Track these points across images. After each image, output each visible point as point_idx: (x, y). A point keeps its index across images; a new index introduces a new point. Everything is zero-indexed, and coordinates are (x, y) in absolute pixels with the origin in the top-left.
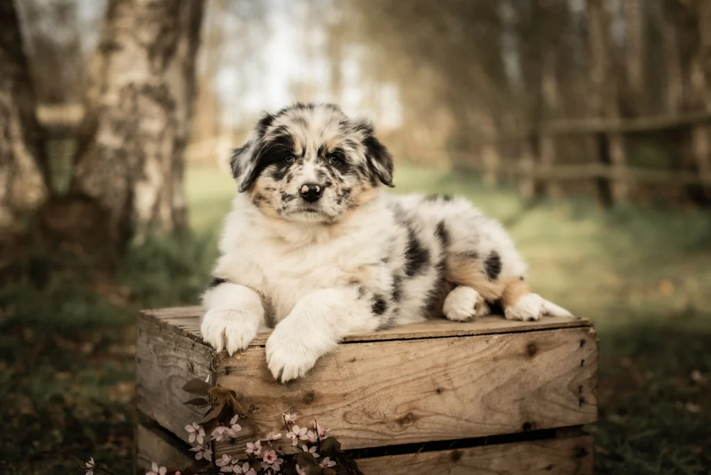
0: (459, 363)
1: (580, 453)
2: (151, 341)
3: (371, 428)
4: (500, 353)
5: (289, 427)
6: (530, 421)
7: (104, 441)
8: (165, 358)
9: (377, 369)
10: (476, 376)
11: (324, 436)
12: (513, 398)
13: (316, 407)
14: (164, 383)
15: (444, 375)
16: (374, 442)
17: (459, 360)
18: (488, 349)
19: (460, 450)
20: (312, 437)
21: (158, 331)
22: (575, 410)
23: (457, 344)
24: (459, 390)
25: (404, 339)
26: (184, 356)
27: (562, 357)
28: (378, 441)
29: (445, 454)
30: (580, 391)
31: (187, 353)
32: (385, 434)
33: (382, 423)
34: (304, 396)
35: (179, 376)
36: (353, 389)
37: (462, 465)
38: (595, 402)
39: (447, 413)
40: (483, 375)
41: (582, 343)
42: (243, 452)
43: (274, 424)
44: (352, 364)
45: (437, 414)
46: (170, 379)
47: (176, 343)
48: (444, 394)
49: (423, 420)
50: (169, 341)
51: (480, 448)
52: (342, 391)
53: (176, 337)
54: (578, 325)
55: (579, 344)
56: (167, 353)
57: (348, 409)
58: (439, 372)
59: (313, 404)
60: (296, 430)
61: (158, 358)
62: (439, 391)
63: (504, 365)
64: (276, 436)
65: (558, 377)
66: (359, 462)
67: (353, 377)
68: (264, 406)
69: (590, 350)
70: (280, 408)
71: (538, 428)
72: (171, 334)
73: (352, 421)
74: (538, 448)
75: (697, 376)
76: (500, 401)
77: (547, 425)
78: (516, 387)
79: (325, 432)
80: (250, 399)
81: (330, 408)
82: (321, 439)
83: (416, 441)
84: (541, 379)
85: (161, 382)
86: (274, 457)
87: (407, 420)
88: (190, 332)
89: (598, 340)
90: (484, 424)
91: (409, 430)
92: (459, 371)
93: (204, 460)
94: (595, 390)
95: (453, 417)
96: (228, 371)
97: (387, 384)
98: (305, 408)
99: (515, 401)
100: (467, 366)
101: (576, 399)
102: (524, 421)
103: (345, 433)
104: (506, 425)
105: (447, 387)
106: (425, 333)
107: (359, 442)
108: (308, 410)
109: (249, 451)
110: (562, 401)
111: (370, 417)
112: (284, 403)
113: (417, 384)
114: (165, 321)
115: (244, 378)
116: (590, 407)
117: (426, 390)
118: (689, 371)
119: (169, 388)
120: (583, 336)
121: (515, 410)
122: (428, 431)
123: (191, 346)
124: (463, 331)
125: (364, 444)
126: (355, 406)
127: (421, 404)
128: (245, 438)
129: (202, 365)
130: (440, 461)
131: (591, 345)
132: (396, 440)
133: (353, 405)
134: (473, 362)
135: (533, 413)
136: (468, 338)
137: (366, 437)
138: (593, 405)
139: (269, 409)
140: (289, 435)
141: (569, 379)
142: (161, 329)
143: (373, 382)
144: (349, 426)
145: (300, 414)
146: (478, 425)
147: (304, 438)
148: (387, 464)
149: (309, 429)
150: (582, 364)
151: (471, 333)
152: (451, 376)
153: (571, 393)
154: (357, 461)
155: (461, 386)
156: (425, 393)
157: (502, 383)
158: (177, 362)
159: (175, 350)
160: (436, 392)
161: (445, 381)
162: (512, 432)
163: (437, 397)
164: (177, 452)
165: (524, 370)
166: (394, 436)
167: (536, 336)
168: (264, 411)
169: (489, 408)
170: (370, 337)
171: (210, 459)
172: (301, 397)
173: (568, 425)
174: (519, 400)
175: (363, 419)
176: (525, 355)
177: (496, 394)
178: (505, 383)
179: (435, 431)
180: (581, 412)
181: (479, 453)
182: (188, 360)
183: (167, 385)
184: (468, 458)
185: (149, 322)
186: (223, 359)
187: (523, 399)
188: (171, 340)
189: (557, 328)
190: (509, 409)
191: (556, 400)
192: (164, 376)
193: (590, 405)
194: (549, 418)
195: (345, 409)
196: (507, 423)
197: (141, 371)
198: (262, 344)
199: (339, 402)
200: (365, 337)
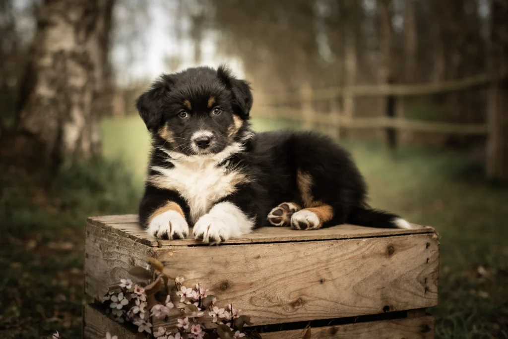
0: (337, 260)
1: (425, 329)
2: (97, 241)
3: (271, 309)
4: (367, 253)
5: (210, 307)
6: (389, 305)
7: (52, 316)
8: (109, 254)
9: (275, 264)
10: (349, 270)
11: (236, 315)
12: (378, 286)
13: (229, 293)
14: (109, 273)
15: (326, 269)
16: (273, 320)
17: (337, 257)
18: (358, 249)
19: (337, 326)
20: (228, 315)
21: (104, 234)
22: (421, 296)
23: (335, 245)
24: (337, 280)
25: (296, 241)
26: (126, 252)
27: (413, 256)
28: (275, 320)
29: (325, 330)
30: (426, 282)
31: (129, 251)
32: (281, 314)
33: (279, 306)
34: (220, 284)
35: (122, 268)
36: (257, 279)
37: (338, 338)
38: (436, 291)
39: (328, 298)
40: (354, 270)
41: (428, 245)
42: (175, 326)
44: (257, 260)
45: (320, 299)
46: (114, 269)
47: (119, 243)
48: (325, 283)
49: (309, 303)
50: (113, 241)
51: (351, 325)
52: (249, 281)
53: (119, 238)
54: (425, 231)
55: (425, 246)
56: (111, 250)
57: (254, 295)
58: (322, 267)
59: (228, 291)
60: (216, 310)
61: (103, 255)
62: (321, 281)
63: (370, 261)
64: (200, 314)
65: (410, 271)
66: (263, 335)
67: (258, 270)
69: (433, 251)
71: (395, 310)
72: (115, 235)
73: (256, 304)
74: (394, 325)
75: (481, 270)
76: (366, 289)
77: (401, 307)
78: (378, 279)
79: (237, 312)
81: (239, 294)
82: (234, 317)
83: (304, 319)
84: (397, 272)
85: (106, 272)
86: (199, 331)
87: (298, 304)
88: (131, 234)
89: (439, 243)
90: (355, 306)
91: (299, 311)
92: (337, 266)
93: (145, 332)
94: (437, 282)
95: (332, 301)
97: (283, 276)
98: (221, 294)
99: (378, 289)
100: (341, 263)
101: (423, 288)
102: (384, 305)
103: (251, 313)
104: (371, 308)
105: (328, 278)
106: (311, 236)
107: (261, 320)
108: (223, 295)
109: (180, 325)
110: (413, 290)
111: (270, 301)
113: (305, 276)
114: (110, 225)
115: (176, 270)
116: (433, 294)
117: (312, 280)
118: (475, 267)
119: (113, 278)
120: (428, 240)
121: (378, 295)
122: (314, 312)
123: (132, 245)
124: (340, 235)
125: (264, 322)
126: (259, 292)
127: (308, 291)
128: (176, 316)
129: (142, 260)
130: (321, 334)
131: (434, 247)
132: (289, 319)
134: (347, 259)
135: (391, 299)
136: (344, 240)
137: (266, 316)
138: (435, 293)
140: (210, 314)
141: (418, 273)
142: (106, 231)
143: (272, 274)
144: (254, 308)
145: (218, 298)
146: (350, 308)
147: (222, 316)
148: (282, 337)
149: (225, 310)
150: (427, 262)
151: (346, 237)
152: (331, 269)
153: (419, 284)
154: (261, 334)
155: (338, 278)
156: (312, 282)
157: (368, 276)
158: (120, 257)
159: (118, 248)
160: (319, 283)
161: (326, 273)
162: (376, 313)
163: (320, 286)
165: (385, 266)
166: (288, 315)
167: (394, 240)
169: (358, 294)
170: (271, 239)
171: (149, 331)
172: (218, 285)
173: (416, 308)
174: (381, 289)
175: (265, 303)
176: (385, 254)
177: (364, 284)
178: (371, 276)
179: (318, 312)
180: (426, 298)
181: (350, 329)
182: (130, 256)
183: (112, 275)
184: (343, 333)
185: (95, 226)
186: (159, 255)
187: (384, 288)
188: (115, 240)
189: (409, 234)
190: (373, 295)
191: (408, 289)
192: (108, 267)
193: (432, 292)
194: (402, 302)
195: (251, 295)
196: (372, 306)
197: (89, 264)
198: (189, 244)
199: (247, 289)
200: (267, 239)
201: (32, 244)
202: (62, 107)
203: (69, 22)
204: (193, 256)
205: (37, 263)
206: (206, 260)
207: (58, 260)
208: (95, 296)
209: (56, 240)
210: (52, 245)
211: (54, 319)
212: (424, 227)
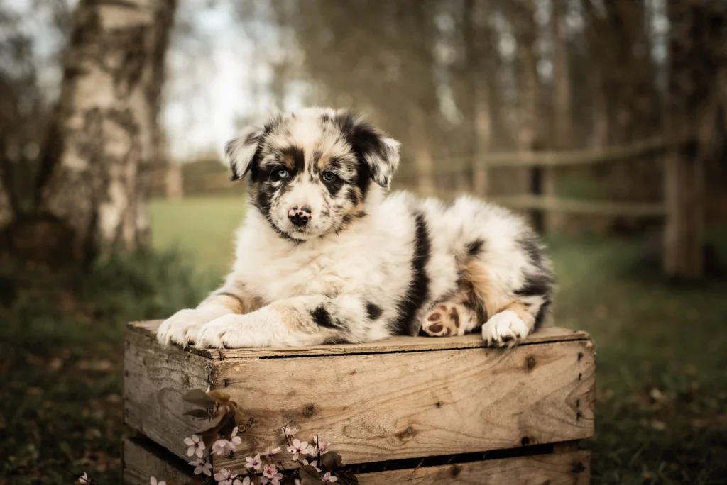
0: (459, 376)
1: (577, 468)
2: (140, 353)
3: (371, 442)
4: (499, 366)
5: (289, 440)
6: (529, 436)
7: (81, 456)
8: (156, 370)
9: (377, 382)
10: (475, 389)
11: (324, 450)
12: (514, 411)
13: (315, 420)
14: (155, 396)
15: (443, 388)
16: (374, 457)
17: (459, 372)
18: (487, 362)
19: (459, 465)
20: (312, 451)
21: (148, 343)
22: (572, 425)
23: (457, 356)
24: (458, 403)
25: (404, 352)
26: (178, 368)
27: (560, 371)
28: (377, 456)
29: (444, 469)
30: (578, 405)
31: (181, 365)
32: (385, 449)
33: (382, 437)
34: (303, 409)
35: (172, 389)
36: (353, 402)
37: (461, 480)
38: (592, 417)
39: (447, 428)
40: (482, 389)
41: (580, 356)
42: (242, 467)
43: (273, 438)
44: (352, 376)
45: (436, 428)
46: (163, 390)
47: (169, 355)
48: (444, 407)
49: (423, 434)
50: (161, 353)
51: (479, 463)
52: (341, 405)
53: (169, 349)
54: (576, 338)
55: (577, 358)
56: (159, 365)
57: (347, 423)
58: (439, 386)
59: (313, 418)
60: (297, 444)
61: (148, 372)
62: (438, 405)
63: (503, 378)
64: (276, 450)
65: (556, 391)
66: (359, 476)
67: (353, 389)
68: (263, 419)
69: (587, 363)
70: (280, 422)
71: (536, 443)
73: (352, 436)
74: (536, 463)
75: (656, 394)
76: (499, 415)
77: (544, 439)
78: (514, 401)
79: (325, 446)
80: (248, 413)
81: (329, 422)
82: (321, 454)
83: (415, 456)
84: (539, 392)
85: (151, 395)
86: (274, 472)
87: (406, 435)
89: (595, 353)
90: (483, 438)
91: (409, 444)
92: (459, 384)
93: (203, 475)
94: (592, 405)
96: (227, 383)
97: (387, 398)
98: (304, 422)
99: (514, 415)
100: (466, 380)
101: (574, 413)
102: (523, 436)
103: (344, 447)
104: (503, 440)
105: (446, 401)
106: (424, 345)
107: (358, 457)
108: (307, 424)
109: (249, 466)
110: (561, 415)
111: (370, 431)
112: (283, 416)
113: (417, 398)
115: (243, 390)
116: (587, 421)
117: (426, 403)
118: (648, 390)
119: (160, 402)
120: (580, 350)
121: (514, 423)
122: (428, 446)
123: (186, 358)
124: (462, 344)
125: (363, 459)
126: (353, 419)
127: (421, 418)
128: (243, 452)
129: (198, 377)
130: (439, 476)
131: (589, 359)
132: (395, 455)
133: (353, 418)
134: (471, 376)
135: (531, 427)
136: (468, 350)
137: (365, 451)
138: (590, 419)
139: (267, 422)
140: (289, 449)
141: (567, 393)
142: (151, 340)
143: (373, 395)
144: (349, 440)
145: (299, 428)
146: (477, 439)
147: (304, 452)
148: (386, 479)
149: (309, 443)
150: (579, 379)
151: (471, 346)
152: (451, 389)
153: (569, 408)
154: (357, 476)
155: (460, 400)
156: (425, 406)
157: (501, 397)
158: (170, 375)
159: (167, 362)
160: (435, 406)
161: (445, 394)
162: (511, 447)
163: (437, 411)
164: (169, 466)
165: (523, 384)
166: (393, 450)
167: (535, 349)
168: (263, 425)
169: (487, 422)
170: (370, 349)
171: (209, 474)
172: (301, 410)
173: (566, 439)
174: (517, 414)
175: (363, 433)
176: (523, 368)
177: (495, 408)
178: (504, 397)
179: (435, 445)
180: (578, 427)
181: (477, 468)
182: (183, 372)
183: (159, 398)
184: (467, 473)
185: (137, 334)
186: (221, 371)
187: (522, 413)
188: (163, 352)
189: (555, 341)
190: (508, 423)
191: (554, 414)
192: (155, 388)
193: (587, 419)
194: (547, 433)
195: (345, 423)
196: (505, 438)
197: (129, 385)
198: (262, 356)
199: (339, 415)
200: (365, 348)
201: (56, 364)
202: (97, 182)
203: (106, 69)
204: (267, 371)
205: (62, 388)
206: (283, 376)
207: (90, 383)
208: (137, 427)
209: (89, 358)
210: (83, 365)
211: (85, 461)
212: (575, 332)
